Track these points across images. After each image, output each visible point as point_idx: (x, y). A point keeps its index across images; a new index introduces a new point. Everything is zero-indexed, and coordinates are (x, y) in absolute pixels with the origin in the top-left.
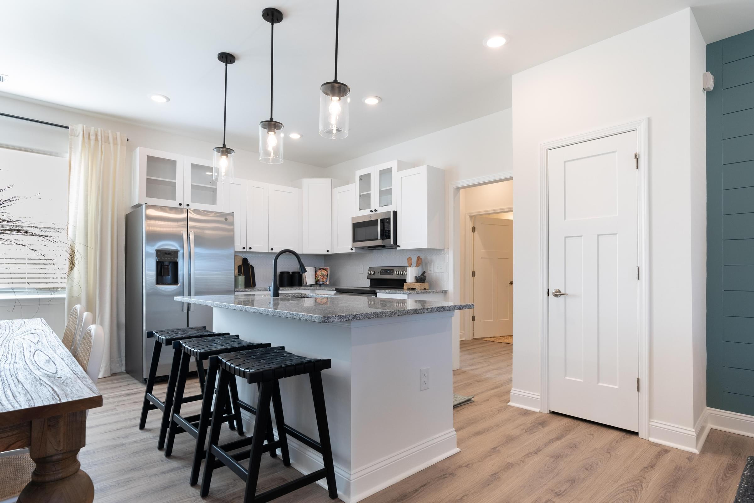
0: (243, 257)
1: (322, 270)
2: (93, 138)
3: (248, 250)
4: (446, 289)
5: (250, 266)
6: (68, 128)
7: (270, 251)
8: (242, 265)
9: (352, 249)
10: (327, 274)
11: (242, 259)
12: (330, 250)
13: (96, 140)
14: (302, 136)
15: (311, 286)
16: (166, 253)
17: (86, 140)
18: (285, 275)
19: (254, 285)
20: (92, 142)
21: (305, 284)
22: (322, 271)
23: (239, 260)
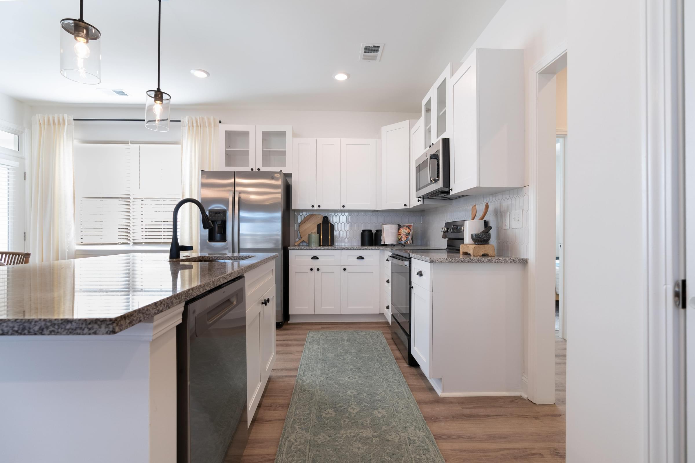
0: (324, 216)
1: (404, 227)
2: (195, 125)
3: (318, 208)
4: (525, 257)
5: (330, 224)
6: (180, 121)
7: (342, 208)
8: (321, 224)
9: (418, 201)
10: (410, 232)
11: (323, 217)
12: (408, 204)
13: (197, 127)
14: (349, 76)
15: (392, 245)
16: (216, 213)
17: (191, 128)
18: (366, 234)
19: (333, 244)
20: (195, 129)
21: (383, 243)
22: (404, 229)
23: (319, 218)
